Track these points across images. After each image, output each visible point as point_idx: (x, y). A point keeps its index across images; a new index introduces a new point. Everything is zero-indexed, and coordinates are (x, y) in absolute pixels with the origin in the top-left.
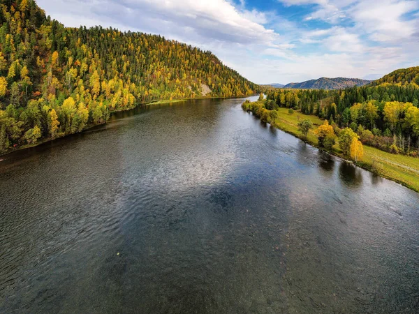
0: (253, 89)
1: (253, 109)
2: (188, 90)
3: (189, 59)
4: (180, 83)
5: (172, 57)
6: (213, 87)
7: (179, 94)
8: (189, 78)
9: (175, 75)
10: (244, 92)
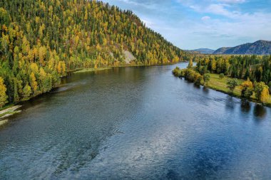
0: (179, 56)
1: (186, 74)
2: (110, 57)
3: (108, 20)
4: (101, 49)
5: (90, 19)
6: (137, 54)
7: (102, 62)
8: (110, 43)
9: (94, 39)
10: (171, 58)
